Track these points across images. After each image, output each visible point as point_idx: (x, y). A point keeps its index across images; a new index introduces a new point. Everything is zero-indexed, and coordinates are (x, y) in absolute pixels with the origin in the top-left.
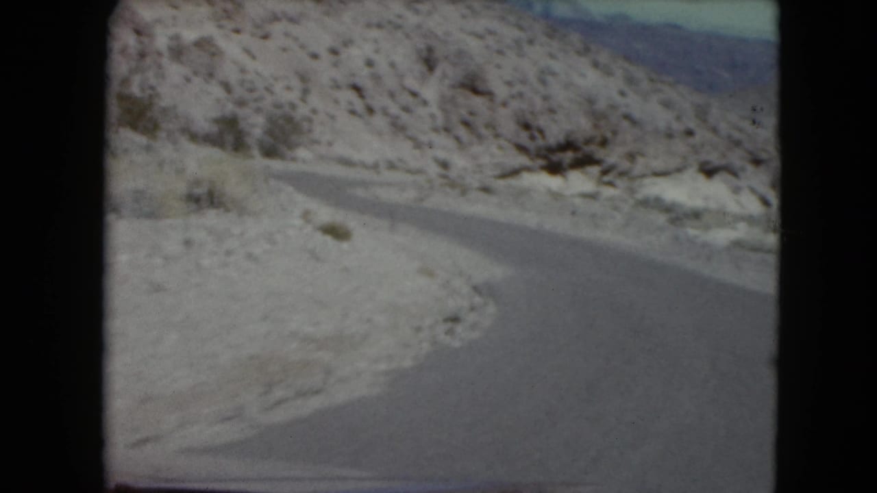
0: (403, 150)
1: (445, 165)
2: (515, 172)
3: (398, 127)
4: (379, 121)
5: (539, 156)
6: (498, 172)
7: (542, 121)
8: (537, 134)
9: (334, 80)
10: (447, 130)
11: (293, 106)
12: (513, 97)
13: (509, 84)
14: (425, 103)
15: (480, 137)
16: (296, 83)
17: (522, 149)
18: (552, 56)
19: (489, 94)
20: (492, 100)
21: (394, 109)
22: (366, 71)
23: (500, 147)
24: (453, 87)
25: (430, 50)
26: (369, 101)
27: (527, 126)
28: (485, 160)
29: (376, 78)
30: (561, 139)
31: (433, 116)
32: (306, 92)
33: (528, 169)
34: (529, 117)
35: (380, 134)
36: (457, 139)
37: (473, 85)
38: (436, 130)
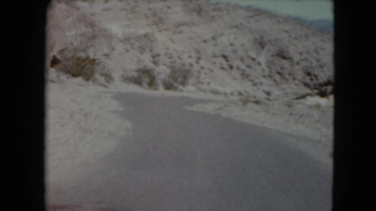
0: (247, 87)
1: (268, 93)
2: (303, 97)
3: (245, 76)
4: (235, 73)
5: (315, 88)
6: (295, 97)
7: (316, 72)
8: (314, 78)
9: (214, 53)
10: (270, 76)
11: (191, 65)
12: (302, 60)
13: (301, 54)
14: (259, 64)
15: (286, 80)
16: (194, 55)
17: (306, 85)
18: (323, 41)
19: (290, 59)
20: (292, 62)
21: (243, 66)
22: (230, 48)
23: (296, 85)
24: (273, 56)
25: (262, 38)
26: (231, 63)
27: (309, 74)
28: (288, 90)
29: (235, 51)
30: (325, 80)
31: (263, 70)
32: (199, 58)
33: (309, 95)
34: (310, 70)
35: (235, 79)
36: (275, 81)
37: (282, 55)
38: (264, 76)
